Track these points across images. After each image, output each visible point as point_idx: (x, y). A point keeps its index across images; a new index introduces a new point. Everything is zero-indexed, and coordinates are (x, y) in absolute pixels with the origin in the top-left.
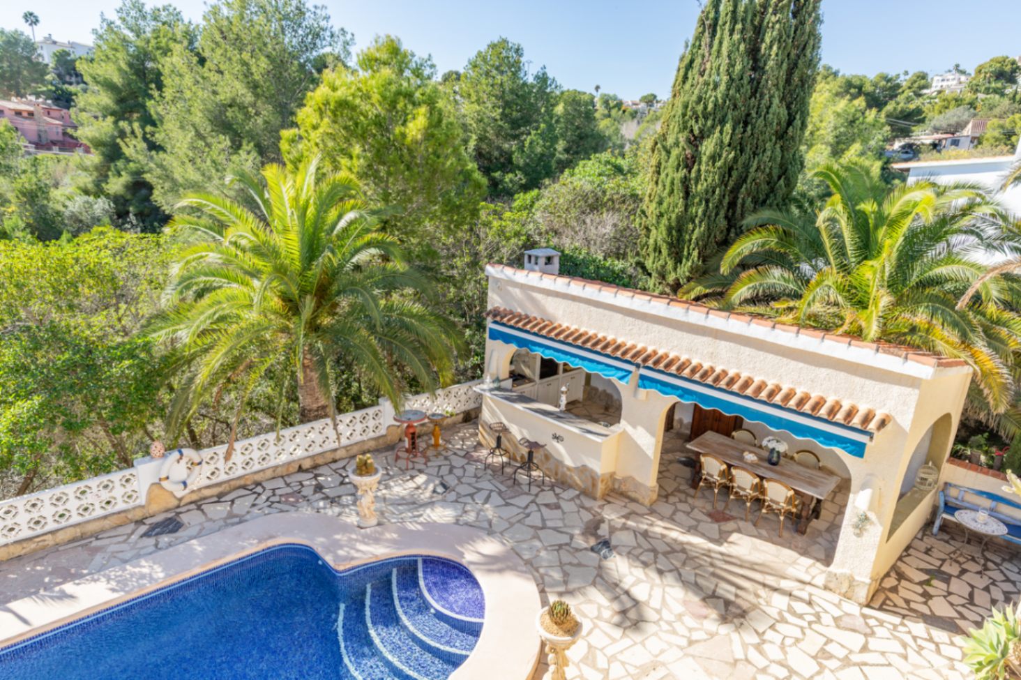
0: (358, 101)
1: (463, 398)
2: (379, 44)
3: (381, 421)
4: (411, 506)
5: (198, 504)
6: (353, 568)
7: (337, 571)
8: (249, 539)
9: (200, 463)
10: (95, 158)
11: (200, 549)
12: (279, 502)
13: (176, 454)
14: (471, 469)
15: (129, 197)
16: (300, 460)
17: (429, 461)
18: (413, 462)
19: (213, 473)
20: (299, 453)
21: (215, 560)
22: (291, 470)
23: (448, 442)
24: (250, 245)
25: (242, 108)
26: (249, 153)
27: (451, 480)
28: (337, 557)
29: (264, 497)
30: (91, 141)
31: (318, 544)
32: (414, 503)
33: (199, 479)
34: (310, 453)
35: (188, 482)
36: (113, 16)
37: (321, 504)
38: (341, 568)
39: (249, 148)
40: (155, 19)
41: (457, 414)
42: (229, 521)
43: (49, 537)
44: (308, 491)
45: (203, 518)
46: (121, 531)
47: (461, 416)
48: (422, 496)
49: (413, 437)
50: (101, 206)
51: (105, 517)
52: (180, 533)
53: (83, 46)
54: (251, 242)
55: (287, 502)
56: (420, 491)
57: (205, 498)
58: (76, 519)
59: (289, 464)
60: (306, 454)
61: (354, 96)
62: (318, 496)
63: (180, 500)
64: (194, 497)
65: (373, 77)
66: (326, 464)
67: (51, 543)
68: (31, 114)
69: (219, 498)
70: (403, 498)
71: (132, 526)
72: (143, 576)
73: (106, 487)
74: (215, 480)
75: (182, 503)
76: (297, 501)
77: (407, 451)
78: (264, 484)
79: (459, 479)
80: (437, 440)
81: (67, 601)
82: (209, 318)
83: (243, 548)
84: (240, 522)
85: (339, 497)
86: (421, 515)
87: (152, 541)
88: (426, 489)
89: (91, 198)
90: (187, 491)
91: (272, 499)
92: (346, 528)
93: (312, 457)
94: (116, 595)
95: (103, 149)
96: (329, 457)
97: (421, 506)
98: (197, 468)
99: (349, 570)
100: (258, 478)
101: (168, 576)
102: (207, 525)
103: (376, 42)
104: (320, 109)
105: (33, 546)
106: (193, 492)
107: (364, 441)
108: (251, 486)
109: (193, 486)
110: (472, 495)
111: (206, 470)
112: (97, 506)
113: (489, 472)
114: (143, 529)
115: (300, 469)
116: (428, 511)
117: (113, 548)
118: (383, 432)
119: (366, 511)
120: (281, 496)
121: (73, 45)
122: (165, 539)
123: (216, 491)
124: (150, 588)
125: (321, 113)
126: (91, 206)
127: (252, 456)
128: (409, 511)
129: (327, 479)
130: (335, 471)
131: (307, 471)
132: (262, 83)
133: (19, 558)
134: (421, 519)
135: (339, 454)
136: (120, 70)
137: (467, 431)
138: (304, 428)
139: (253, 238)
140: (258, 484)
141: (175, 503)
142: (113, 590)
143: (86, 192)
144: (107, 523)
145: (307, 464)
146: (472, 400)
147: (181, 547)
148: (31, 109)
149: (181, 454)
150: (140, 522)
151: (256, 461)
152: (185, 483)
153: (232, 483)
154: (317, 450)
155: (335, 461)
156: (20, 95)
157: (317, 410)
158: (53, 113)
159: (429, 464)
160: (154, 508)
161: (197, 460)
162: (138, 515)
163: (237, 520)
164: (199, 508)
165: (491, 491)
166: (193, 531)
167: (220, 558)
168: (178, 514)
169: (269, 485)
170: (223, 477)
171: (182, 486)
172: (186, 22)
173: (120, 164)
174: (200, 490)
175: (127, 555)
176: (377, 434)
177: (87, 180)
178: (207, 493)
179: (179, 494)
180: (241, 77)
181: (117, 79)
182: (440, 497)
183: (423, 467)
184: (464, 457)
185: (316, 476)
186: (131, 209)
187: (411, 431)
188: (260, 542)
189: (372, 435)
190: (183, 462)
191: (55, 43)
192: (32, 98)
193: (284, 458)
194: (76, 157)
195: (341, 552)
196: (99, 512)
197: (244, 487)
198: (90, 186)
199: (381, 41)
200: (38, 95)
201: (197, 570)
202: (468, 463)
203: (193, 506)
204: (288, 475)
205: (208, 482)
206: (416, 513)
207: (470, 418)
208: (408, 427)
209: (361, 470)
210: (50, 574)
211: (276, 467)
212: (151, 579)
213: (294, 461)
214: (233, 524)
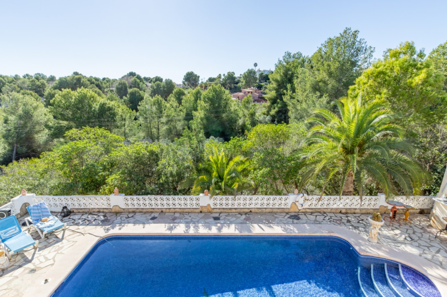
0: (388, 71)
1: (421, 203)
2: (402, 46)
3: (378, 203)
4: (394, 241)
5: (305, 213)
6: (367, 256)
7: (359, 254)
8: (325, 230)
9: (308, 200)
10: (268, 104)
11: (308, 228)
12: (333, 221)
13: (302, 195)
14: (427, 236)
15: (276, 116)
16: (341, 208)
17: (401, 225)
18: (393, 224)
19: (310, 205)
20: (341, 206)
21: (313, 233)
22: (337, 212)
23: (411, 220)
24: (337, 127)
25: (324, 82)
26: (326, 97)
27: (414, 236)
28: (361, 249)
29: (327, 218)
30: (268, 98)
31: (351, 241)
32: (395, 240)
33: (306, 205)
34: (345, 208)
35: (303, 205)
36: (281, 59)
37: (351, 227)
38: (362, 254)
39: (326, 96)
40: (294, 57)
41: (417, 209)
42: (316, 222)
43: (264, 209)
44: (345, 221)
45: (307, 219)
46: (282, 214)
47: (419, 210)
48: (399, 239)
49: (395, 213)
50: (268, 118)
51: (279, 209)
52: (299, 221)
53: (267, 71)
54: (338, 125)
55: (336, 222)
56: (398, 236)
57: (307, 212)
58: (271, 207)
59: (337, 209)
60: (344, 207)
61: (386, 69)
62: (348, 224)
63: (300, 210)
64: (304, 211)
65: (397, 60)
66: (351, 213)
67: (264, 211)
68: (252, 92)
69: (312, 213)
70: (388, 236)
71: (285, 214)
72: (291, 230)
73: (280, 199)
74: (311, 207)
75: (300, 211)
76: (341, 223)
77: (390, 218)
78: (327, 213)
79: (419, 238)
80: (406, 217)
81: (271, 228)
82: (318, 151)
83: (323, 233)
84: (319, 224)
85: (358, 227)
86: (399, 246)
87: (291, 220)
88: (400, 236)
89: (266, 116)
90: (302, 208)
91: (330, 219)
92: (363, 239)
93: (346, 209)
94: (284, 232)
95: (271, 101)
96: (353, 211)
97: (399, 243)
98: (307, 201)
99: (365, 256)
100: (325, 210)
101: (299, 233)
102: (308, 221)
103: (401, 45)
104: (369, 76)
105: (260, 211)
106: (304, 209)
107: (368, 209)
108: (323, 213)
109: (304, 207)
110: (428, 247)
111: (309, 203)
112: (277, 204)
113: (438, 240)
114: (288, 216)
115: (341, 212)
116: (403, 246)
117: (280, 218)
118: (378, 207)
119: (373, 236)
120: (334, 219)
121: (264, 71)
122: (295, 221)
123: (311, 211)
124: (293, 234)
125: (369, 77)
126: (265, 118)
127: (324, 202)
128: (393, 243)
129: (351, 218)
130: (355, 217)
131: (343, 213)
132: (334, 72)
133: (257, 213)
134: (399, 248)
135: (357, 211)
136: (281, 75)
137: (423, 218)
138: (345, 197)
139: (339, 124)
140: (325, 213)
141: (298, 211)
142: (283, 231)
143: (264, 114)
144: (279, 211)
145: (344, 211)
146: (426, 205)
147: (302, 225)
148: (252, 91)
149: (303, 195)
150: (287, 213)
151: (325, 205)
152: (302, 205)
153: (316, 210)
154: (348, 207)
155: (355, 213)
156: (250, 87)
157: (347, 192)
158: (257, 92)
159: (401, 226)
160: (292, 210)
161: (307, 199)
162: (287, 211)
163: (318, 223)
164: (305, 215)
165: (440, 249)
166: (305, 221)
167: (315, 233)
168: (299, 214)
169: (329, 215)
170: (313, 207)
171: (301, 206)
172: (303, 56)
173: (275, 105)
174: (306, 209)
175: (285, 222)
176: (375, 208)
177: (265, 110)
178: (308, 210)
179: (300, 208)
180: (326, 71)
181: (279, 78)
182: (409, 242)
183: (398, 227)
184: (421, 229)
185: (347, 217)
186: (276, 119)
187: (395, 210)
188: (329, 232)
189: (372, 207)
190: (303, 198)
191: (260, 71)
192: (252, 88)
193: (335, 206)
194: (264, 104)
195: (362, 247)
196: (277, 207)
197: (320, 212)
198: (266, 112)
199: (403, 45)
200: (254, 87)
201: (307, 234)
202: (424, 232)
203: (303, 214)
204: (336, 213)
205: (308, 207)
206: (396, 245)
207: (425, 212)
208: (393, 208)
209: (375, 218)
210: (265, 220)
211: (332, 209)
212: (294, 232)
213: (339, 208)
214: (317, 224)
